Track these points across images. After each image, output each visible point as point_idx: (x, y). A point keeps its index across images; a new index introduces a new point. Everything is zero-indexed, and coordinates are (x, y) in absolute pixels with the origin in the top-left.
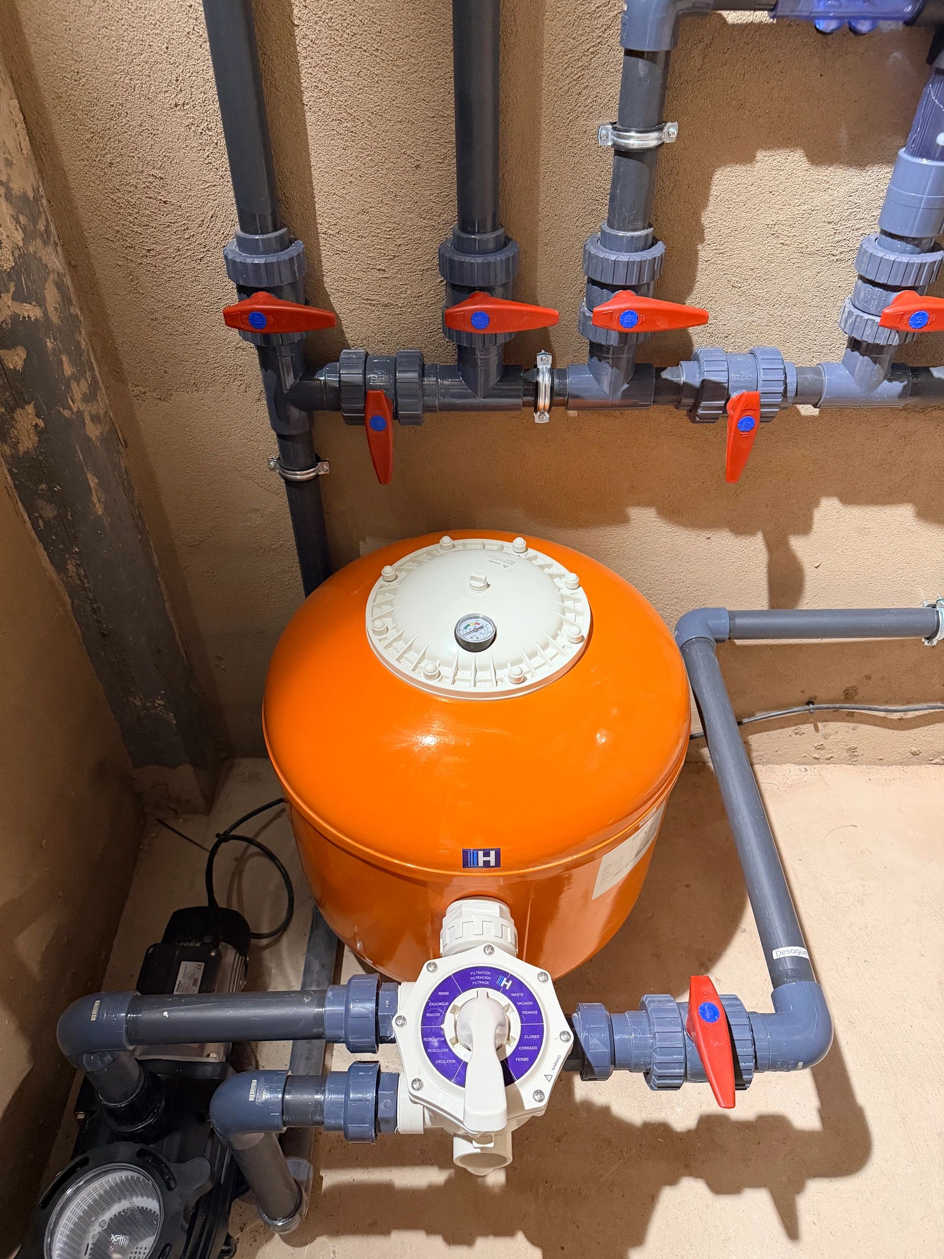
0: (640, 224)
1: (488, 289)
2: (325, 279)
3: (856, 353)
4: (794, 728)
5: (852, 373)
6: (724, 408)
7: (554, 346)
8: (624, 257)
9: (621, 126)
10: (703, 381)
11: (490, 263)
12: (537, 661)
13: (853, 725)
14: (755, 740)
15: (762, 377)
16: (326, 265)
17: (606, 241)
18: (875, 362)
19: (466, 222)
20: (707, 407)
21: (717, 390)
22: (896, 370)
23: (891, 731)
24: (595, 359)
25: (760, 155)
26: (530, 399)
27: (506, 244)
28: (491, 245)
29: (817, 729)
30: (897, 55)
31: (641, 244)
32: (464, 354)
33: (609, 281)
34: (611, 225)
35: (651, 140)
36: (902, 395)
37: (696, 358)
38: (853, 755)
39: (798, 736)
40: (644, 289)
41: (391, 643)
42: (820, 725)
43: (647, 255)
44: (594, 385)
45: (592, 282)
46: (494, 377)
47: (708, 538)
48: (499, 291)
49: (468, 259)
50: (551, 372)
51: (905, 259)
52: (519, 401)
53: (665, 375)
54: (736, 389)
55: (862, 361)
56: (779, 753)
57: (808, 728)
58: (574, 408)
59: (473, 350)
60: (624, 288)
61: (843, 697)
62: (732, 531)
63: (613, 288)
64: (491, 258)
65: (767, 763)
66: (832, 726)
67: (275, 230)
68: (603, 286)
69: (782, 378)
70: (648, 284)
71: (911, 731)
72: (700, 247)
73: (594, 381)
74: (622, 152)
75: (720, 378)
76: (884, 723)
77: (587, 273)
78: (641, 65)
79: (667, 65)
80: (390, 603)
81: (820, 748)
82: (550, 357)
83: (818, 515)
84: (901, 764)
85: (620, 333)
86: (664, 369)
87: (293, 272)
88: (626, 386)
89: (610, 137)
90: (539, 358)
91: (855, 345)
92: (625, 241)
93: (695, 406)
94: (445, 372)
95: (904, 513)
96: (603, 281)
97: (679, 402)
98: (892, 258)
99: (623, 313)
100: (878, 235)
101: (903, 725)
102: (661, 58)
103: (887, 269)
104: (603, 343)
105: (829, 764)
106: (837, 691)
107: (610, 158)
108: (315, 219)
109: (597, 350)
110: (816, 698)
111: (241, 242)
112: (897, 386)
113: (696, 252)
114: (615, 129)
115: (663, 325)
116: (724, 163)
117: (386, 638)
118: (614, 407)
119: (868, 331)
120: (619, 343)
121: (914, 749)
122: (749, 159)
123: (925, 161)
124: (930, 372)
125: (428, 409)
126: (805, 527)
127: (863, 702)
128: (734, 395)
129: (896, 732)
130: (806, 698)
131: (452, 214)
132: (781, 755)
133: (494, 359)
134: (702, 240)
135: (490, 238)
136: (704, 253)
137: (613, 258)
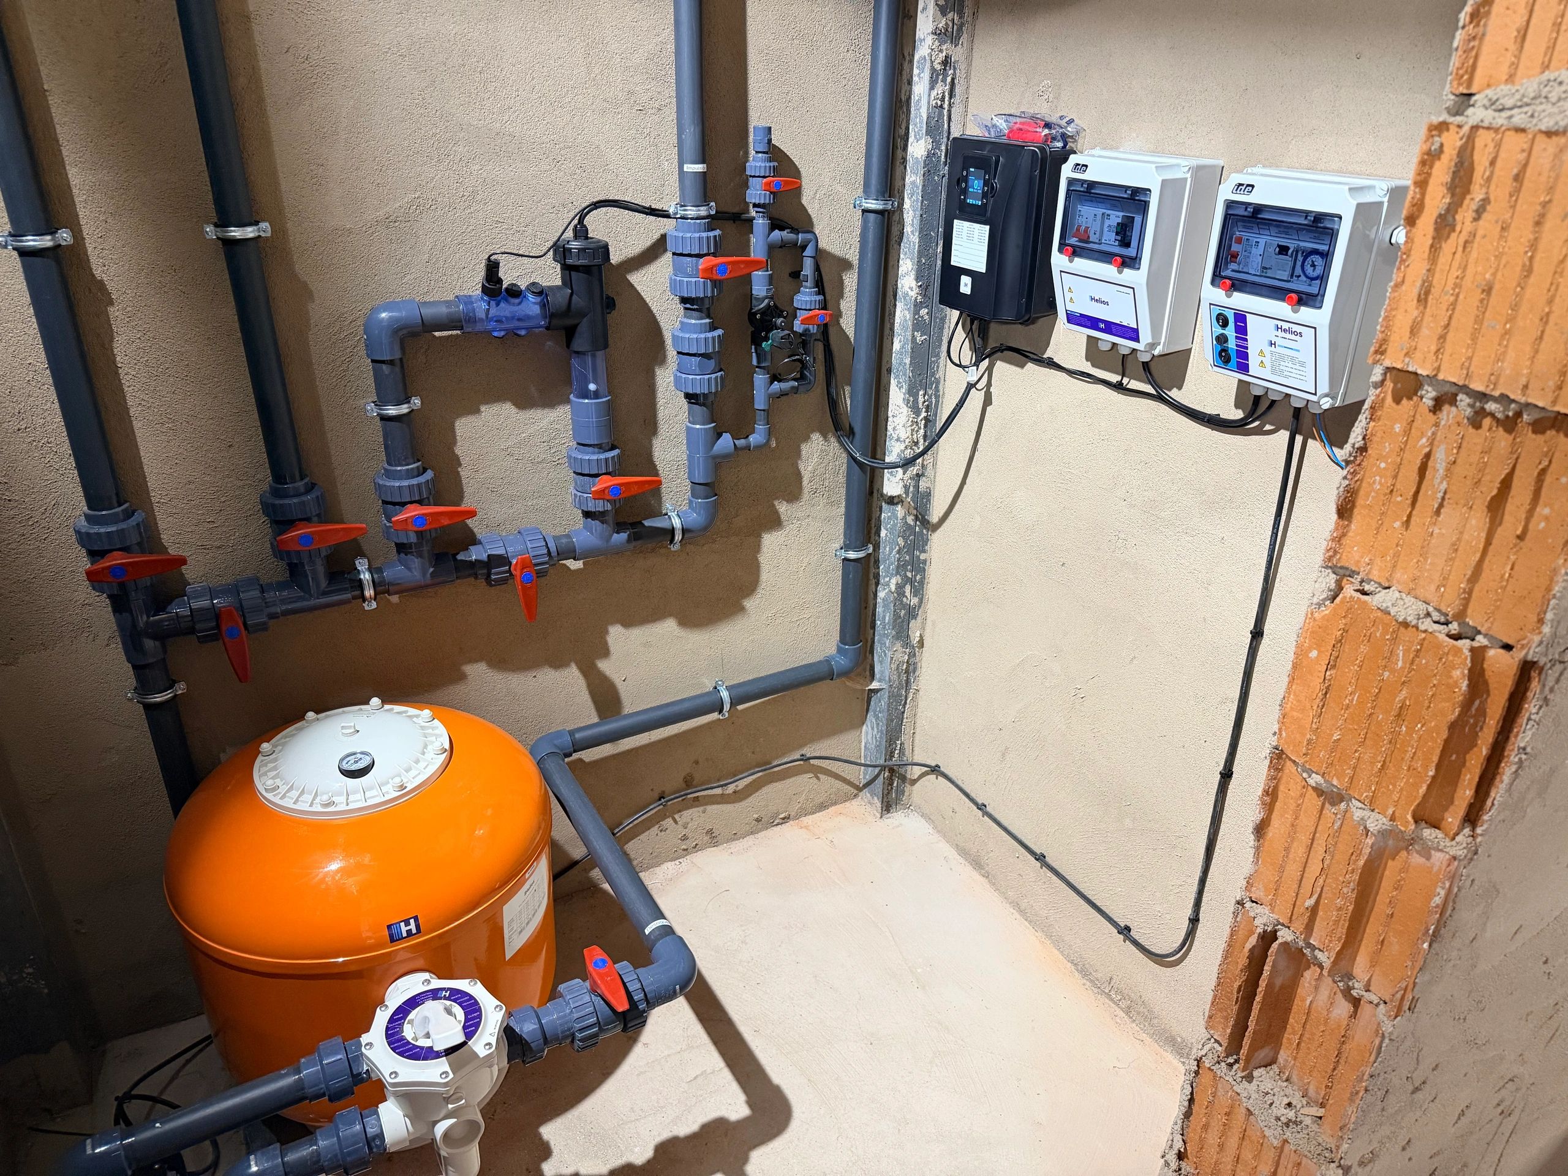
0: (412, 461)
1: (308, 520)
2: (162, 536)
3: (589, 520)
4: (657, 826)
5: (592, 533)
6: (509, 571)
7: (367, 553)
8: (405, 483)
9: (381, 402)
10: (489, 556)
11: (304, 502)
12: (413, 773)
13: (702, 808)
14: (631, 847)
15: (529, 546)
16: (161, 525)
17: (389, 474)
18: (603, 523)
19: (279, 476)
20: (497, 573)
21: (502, 560)
22: (619, 527)
23: (732, 805)
24: (403, 555)
25: (483, 408)
26: (357, 593)
27: (313, 488)
28: (302, 490)
29: (676, 822)
30: (549, 343)
31: (416, 473)
32: (295, 571)
33: (398, 500)
34: (389, 464)
35: (404, 409)
36: (629, 540)
37: (480, 543)
38: (713, 839)
39: (663, 833)
40: (426, 501)
41: (285, 794)
42: (676, 816)
43: (422, 479)
44: (407, 573)
45: (385, 502)
46: (324, 583)
47: (535, 677)
48: (315, 519)
49: (287, 501)
50: (370, 570)
51: (595, 457)
52: (349, 596)
53: (460, 557)
54: (513, 557)
55: (595, 524)
56: (654, 854)
57: (669, 822)
58: (396, 593)
59: (303, 565)
60: (411, 502)
61: (684, 786)
62: (551, 667)
63: (403, 504)
64: (304, 498)
65: (648, 868)
66: (687, 814)
67: (120, 505)
68: (394, 504)
69: (544, 544)
70: (428, 498)
71: (747, 801)
72: (459, 469)
73: (406, 571)
74: (384, 418)
75: (501, 551)
76: (723, 799)
77: (380, 497)
78: (385, 368)
79: (402, 366)
80: (275, 768)
81: (685, 838)
82: (366, 560)
83: (610, 640)
84: (752, 833)
85: (416, 532)
86: (458, 554)
87: (140, 533)
88: (432, 570)
89: (375, 410)
90: (357, 562)
91: (587, 514)
92: (403, 473)
93: (489, 575)
94: (281, 586)
95: (669, 626)
96: (394, 500)
97: (476, 574)
98: (587, 458)
99: (415, 519)
100: (575, 446)
101: (739, 796)
102: (398, 362)
103: (587, 465)
104: (405, 542)
105: (697, 851)
106: (677, 781)
107: (378, 423)
108: (148, 493)
109: (401, 548)
110: (663, 792)
111: (88, 518)
112: (624, 536)
113: (458, 473)
114: (376, 405)
115: (446, 522)
116: (460, 415)
117: (279, 793)
118: (427, 586)
119: (590, 505)
120: (418, 539)
121: (756, 816)
122: (477, 411)
123: (586, 401)
124: (643, 524)
125: (273, 616)
126: (605, 653)
127: (702, 785)
128: (514, 562)
129: (737, 805)
130: (657, 796)
131: (265, 474)
132: (656, 856)
133: (321, 569)
134: (460, 465)
135: (300, 484)
136: (464, 472)
137: (397, 484)
